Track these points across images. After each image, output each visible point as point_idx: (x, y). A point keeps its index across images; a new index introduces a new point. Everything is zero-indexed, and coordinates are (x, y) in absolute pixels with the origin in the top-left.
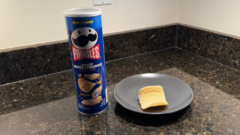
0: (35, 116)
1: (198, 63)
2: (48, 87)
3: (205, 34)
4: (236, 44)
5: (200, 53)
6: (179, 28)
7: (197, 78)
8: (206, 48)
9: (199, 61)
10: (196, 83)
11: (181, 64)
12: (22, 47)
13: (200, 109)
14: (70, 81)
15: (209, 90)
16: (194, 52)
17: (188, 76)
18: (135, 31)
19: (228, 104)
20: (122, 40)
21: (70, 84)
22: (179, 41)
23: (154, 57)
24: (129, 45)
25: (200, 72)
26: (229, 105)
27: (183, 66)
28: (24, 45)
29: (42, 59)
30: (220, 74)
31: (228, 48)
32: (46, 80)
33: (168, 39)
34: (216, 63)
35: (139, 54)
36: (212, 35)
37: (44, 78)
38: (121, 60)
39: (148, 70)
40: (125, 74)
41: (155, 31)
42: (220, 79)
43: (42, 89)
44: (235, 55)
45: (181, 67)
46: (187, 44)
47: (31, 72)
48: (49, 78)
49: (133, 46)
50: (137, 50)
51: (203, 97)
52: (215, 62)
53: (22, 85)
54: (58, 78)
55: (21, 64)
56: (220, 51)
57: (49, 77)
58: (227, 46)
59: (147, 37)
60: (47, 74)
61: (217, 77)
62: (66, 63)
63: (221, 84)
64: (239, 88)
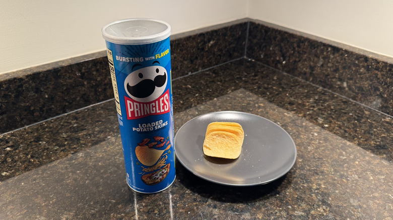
1: (285, 87)
2: (54, 144)
4: (345, 59)
5: (286, 69)
6: (252, 27)
7: (289, 114)
8: (295, 61)
9: (285, 82)
10: (289, 122)
11: (260, 90)
13: (306, 169)
15: (312, 134)
16: (276, 67)
19: (344, 158)
21: (90, 135)
22: (250, 48)
23: (215, 77)
25: (291, 103)
29: (34, 95)
30: (322, 106)
31: (332, 64)
33: (233, 45)
34: (311, 85)
36: (307, 42)
41: (215, 35)
42: (323, 114)
44: (342, 75)
45: (261, 95)
46: (263, 53)
47: (19, 118)
48: (51, 126)
49: (181, 62)
50: (188, 67)
52: (309, 84)
54: (66, 126)
56: (319, 67)
57: (50, 124)
58: (330, 61)
59: (203, 44)
60: (46, 118)
61: (318, 111)
62: (75, 99)
63: (326, 124)
64: (353, 128)
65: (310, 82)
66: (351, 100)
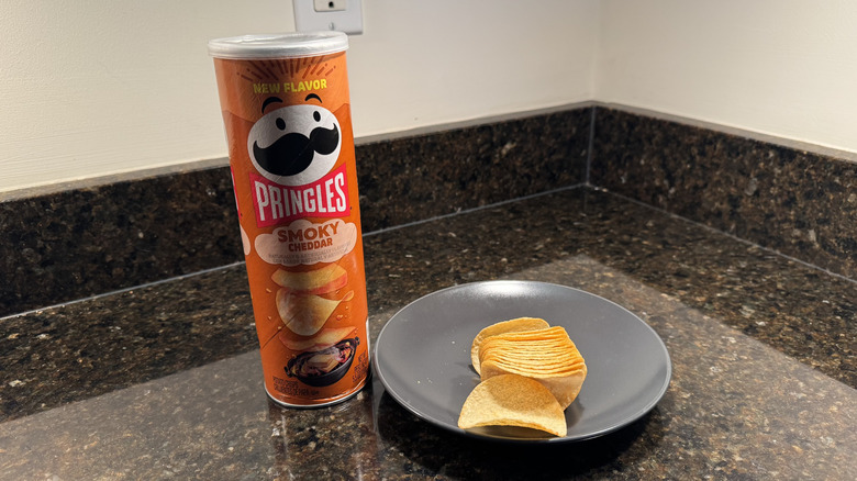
0: (83, 445)
1: (670, 241)
2: (137, 332)
3: (695, 138)
4: (808, 174)
5: (676, 206)
6: (601, 118)
7: (673, 295)
8: (696, 188)
9: (673, 232)
10: (671, 313)
11: (612, 245)
12: (42, 187)
13: (697, 415)
14: (216, 309)
15: (722, 340)
16: (654, 202)
17: (638, 290)
18: (447, 128)
19: (800, 396)
20: (399, 162)
21: (215, 318)
22: (598, 164)
23: (514, 219)
24: (426, 178)
25: (680, 274)
26: (803, 399)
27: (618, 253)
28: (52, 182)
29: (115, 231)
30: (754, 281)
31: (781, 188)
32: (133, 304)
33: (561, 156)
34: (734, 240)
35: (459, 211)
36: (720, 141)
37: (126, 299)
38: (397, 232)
39: (496, 267)
40: (412, 283)
41: (516, 130)
42: (757, 300)
43: (115, 340)
44: (804, 213)
45: (612, 255)
46: (626, 174)
47: (77, 277)
48: (144, 298)
49: (439, 183)
50: (454, 197)
51: (701, 369)
52: (729, 238)
53: (46, 323)
54: (173, 299)
55: (41, 251)
56: (748, 197)
57: (142, 294)
58: (775, 181)
59: (488, 150)
60: (137, 283)
61: (744, 293)
62: (203, 245)
63: (760, 319)
64: (829, 331)
65: (732, 233)
66: (828, 271)
